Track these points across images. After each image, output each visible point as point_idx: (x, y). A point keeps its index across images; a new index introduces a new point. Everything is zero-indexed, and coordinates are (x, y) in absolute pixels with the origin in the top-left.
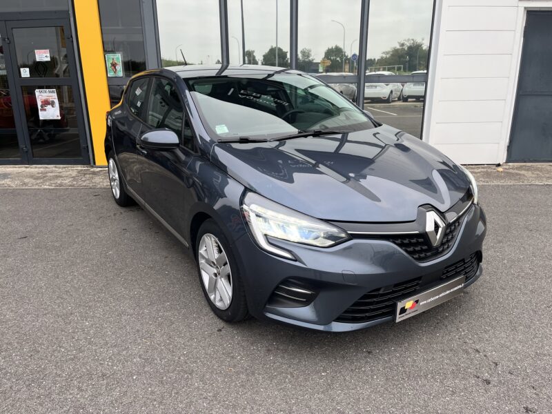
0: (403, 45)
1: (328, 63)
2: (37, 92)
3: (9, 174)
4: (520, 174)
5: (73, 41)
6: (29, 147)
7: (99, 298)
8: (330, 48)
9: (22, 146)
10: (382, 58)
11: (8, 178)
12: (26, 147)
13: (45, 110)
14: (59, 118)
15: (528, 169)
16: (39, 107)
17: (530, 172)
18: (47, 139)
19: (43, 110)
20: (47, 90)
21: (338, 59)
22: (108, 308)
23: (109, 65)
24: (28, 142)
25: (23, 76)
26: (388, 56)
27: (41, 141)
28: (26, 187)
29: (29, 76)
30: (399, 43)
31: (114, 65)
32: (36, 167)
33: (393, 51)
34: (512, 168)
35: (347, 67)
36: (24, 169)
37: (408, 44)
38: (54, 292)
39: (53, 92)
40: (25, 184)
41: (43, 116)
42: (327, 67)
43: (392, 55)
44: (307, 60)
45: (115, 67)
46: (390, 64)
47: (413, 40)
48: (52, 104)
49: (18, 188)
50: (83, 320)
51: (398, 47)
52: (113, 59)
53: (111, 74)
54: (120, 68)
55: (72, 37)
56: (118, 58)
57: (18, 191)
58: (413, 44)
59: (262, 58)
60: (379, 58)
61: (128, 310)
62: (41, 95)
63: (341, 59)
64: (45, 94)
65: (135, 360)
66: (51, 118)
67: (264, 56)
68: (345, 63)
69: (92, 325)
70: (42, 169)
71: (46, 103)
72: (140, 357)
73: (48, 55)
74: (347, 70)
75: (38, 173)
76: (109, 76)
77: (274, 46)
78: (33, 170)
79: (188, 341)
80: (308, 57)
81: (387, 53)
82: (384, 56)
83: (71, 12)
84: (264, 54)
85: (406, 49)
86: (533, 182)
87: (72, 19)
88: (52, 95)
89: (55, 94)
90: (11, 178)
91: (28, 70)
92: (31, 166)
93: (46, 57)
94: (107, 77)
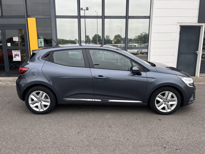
0: (142, 34)
1: (116, 40)
2: (13, 51)
3: (1, 80)
5: (27, 34)
6: (9, 71)
7: (37, 123)
8: (116, 35)
9: (6, 70)
10: (135, 38)
11: (1, 82)
12: (8, 71)
13: (16, 58)
14: (21, 60)
16: (13, 57)
18: (14, 67)
19: (15, 57)
20: (17, 51)
21: (119, 39)
22: (40, 126)
23: (39, 42)
24: (9, 69)
25: (8, 46)
26: (137, 38)
27: (12, 68)
29: (10, 46)
30: (141, 34)
31: (41, 42)
32: (11, 78)
33: (138, 36)
35: (122, 42)
36: (6, 78)
38: (21, 121)
40: (7, 84)
41: (15, 59)
42: (115, 42)
43: (138, 38)
45: (41, 43)
46: (138, 41)
47: (145, 32)
48: (18, 56)
50: (32, 130)
51: (140, 35)
52: (41, 41)
53: (40, 46)
55: (26, 33)
57: (5, 86)
59: (92, 38)
60: (134, 38)
61: (47, 127)
62: (14, 53)
63: (120, 39)
65: (50, 143)
66: (18, 61)
68: (122, 40)
69: (35, 132)
70: (13, 79)
71: (16, 55)
72: (52, 142)
74: (122, 43)
75: (12, 80)
77: (96, 34)
78: (10, 79)
79: (68, 137)
80: (108, 38)
81: (137, 37)
82: (136, 38)
83: (26, 25)
84: (93, 37)
87: (27, 27)
88: (18, 52)
89: (20, 52)
90: (2, 82)
91: (10, 44)
92: (9, 77)
93: (17, 39)
94: (38, 46)
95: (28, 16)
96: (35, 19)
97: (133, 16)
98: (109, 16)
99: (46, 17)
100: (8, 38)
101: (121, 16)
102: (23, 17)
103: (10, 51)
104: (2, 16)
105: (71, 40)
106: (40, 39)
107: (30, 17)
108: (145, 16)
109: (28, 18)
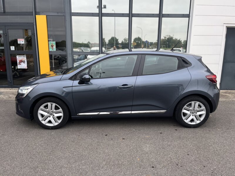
2: (18, 57)
3: (3, 92)
4: (226, 96)
5: (35, 36)
8: (136, 37)
9: (9, 80)
10: (156, 42)
11: (2, 94)
12: (11, 80)
13: (21, 64)
14: (27, 68)
15: (229, 93)
16: (18, 63)
17: (231, 95)
18: (19, 75)
19: (20, 64)
20: (22, 56)
21: (139, 42)
23: (50, 46)
24: (12, 78)
25: (11, 50)
27: (16, 76)
28: (11, 99)
29: (14, 50)
31: (52, 46)
32: (15, 89)
34: (223, 93)
35: (143, 46)
36: (9, 90)
37: (167, 37)
39: (24, 57)
40: (10, 97)
41: (19, 67)
42: (135, 45)
44: (126, 42)
45: (53, 47)
47: (169, 35)
48: (24, 62)
49: (7, 99)
52: (52, 44)
53: (51, 50)
54: (55, 47)
55: (34, 34)
56: (54, 43)
57: (7, 101)
58: (169, 37)
62: (19, 58)
64: (21, 58)
66: (23, 68)
67: (109, 40)
68: (142, 44)
71: (21, 61)
73: (24, 41)
75: (16, 92)
76: (50, 50)
78: (13, 91)
83: (35, 23)
85: (167, 39)
86: (233, 100)
87: (35, 26)
88: (24, 58)
89: (26, 58)
90: (4, 94)
91: (14, 47)
92: (12, 89)
93: (22, 42)
94: (49, 51)
95: (36, 13)
96: (45, 16)
97: (168, 14)
98: (138, 14)
99: (59, 14)
100: (12, 40)
101: (153, 14)
102: (30, 14)
103: (13, 56)
104: (4, 12)
105: (84, 43)
106: (51, 42)
107: (39, 14)
108: (183, 15)
109: (36, 16)
